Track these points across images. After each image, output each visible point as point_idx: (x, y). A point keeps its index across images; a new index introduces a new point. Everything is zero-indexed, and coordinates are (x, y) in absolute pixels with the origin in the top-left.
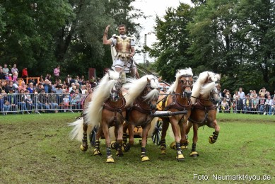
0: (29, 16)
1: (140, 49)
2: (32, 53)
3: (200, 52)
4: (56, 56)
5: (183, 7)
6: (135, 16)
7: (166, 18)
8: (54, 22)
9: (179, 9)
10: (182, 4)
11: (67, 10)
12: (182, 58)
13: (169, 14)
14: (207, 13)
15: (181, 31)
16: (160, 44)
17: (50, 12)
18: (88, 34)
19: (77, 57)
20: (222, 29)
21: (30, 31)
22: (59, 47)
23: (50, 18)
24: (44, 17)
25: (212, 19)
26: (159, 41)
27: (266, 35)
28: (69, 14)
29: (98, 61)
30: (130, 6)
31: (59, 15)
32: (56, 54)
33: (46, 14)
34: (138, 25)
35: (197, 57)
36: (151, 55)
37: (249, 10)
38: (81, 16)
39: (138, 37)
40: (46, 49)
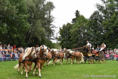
0: (16, 28)
1: (54, 38)
2: (17, 40)
3: (74, 39)
4: (25, 41)
5: (68, 24)
6: (52, 27)
7: (63, 28)
8: (24, 30)
9: (67, 25)
10: (68, 23)
11: (29, 26)
12: (68, 41)
13: (64, 26)
14: (76, 26)
15: (68, 32)
16: (61, 37)
17: (23, 26)
18: (36, 33)
19: (33, 41)
20: (82, 31)
21: (16, 33)
22: (26, 38)
23: (23, 28)
24: (20, 28)
25: (78, 28)
26: (61, 36)
27: (96, 33)
28: (29, 27)
29: (40, 43)
30: (51, 24)
31: (26, 28)
32: (25, 40)
33: (21, 27)
34: (54, 30)
35: (74, 41)
36: (58, 41)
37: (90, 25)
38: (33, 27)
39: (53, 34)
40: (21, 39)
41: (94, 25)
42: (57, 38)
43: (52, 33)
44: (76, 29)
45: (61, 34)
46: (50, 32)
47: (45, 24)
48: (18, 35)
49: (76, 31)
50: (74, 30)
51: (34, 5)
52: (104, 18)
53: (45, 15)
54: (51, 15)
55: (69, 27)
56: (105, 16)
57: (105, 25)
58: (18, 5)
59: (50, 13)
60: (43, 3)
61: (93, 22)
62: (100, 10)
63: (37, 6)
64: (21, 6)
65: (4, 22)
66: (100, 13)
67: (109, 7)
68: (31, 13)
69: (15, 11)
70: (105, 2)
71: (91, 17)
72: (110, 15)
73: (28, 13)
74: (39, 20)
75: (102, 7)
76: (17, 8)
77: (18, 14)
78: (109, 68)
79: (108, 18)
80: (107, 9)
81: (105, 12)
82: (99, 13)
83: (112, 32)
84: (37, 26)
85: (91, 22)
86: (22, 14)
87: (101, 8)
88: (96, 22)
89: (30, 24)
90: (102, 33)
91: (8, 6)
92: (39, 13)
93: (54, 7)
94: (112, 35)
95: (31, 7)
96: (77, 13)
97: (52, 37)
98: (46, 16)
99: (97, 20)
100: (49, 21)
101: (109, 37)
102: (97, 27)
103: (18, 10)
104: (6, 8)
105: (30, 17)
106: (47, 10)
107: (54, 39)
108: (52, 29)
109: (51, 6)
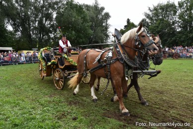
42: (112, 41)
46: (107, 36)
47: (103, 30)
48: (84, 40)
51: (94, 16)
52: (150, 24)
54: (108, 23)
56: (151, 23)
57: (151, 29)
58: (82, 16)
59: (107, 22)
60: (101, 13)
62: (147, 17)
64: (84, 17)
65: (72, 30)
66: (147, 20)
68: (92, 22)
69: (80, 21)
70: (151, 11)
72: (155, 21)
74: (99, 28)
77: (82, 23)
79: (154, 24)
80: (153, 16)
81: (151, 19)
84: (97, 32)
86: (85, 23)
87: (148, 16)
89: (92, 30)
91: (75, 17)
92: (99, 22)
93: (110, 17)
95: (92, 18)
96: (128, 20)
97: (109, 41)
98: (104, 24)
100: (106, 28)
103: (82, 20)
104: (73, 19)
105: (92, 26)
106: (104, 20)
108: (109, 34)
109: (107, 16)
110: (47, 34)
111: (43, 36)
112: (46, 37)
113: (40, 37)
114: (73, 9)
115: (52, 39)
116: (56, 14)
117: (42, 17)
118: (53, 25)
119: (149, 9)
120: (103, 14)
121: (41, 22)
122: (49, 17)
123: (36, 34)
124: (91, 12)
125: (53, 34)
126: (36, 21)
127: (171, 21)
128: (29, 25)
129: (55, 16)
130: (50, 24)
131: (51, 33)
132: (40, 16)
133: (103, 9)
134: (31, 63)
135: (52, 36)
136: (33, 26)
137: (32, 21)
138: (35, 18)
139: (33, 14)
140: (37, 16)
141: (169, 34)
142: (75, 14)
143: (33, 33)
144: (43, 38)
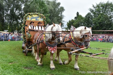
41: (87, 21)
42: (65, 28)
43: (63, 25)
44: (77, 23)
45: (68, 26)
47: (59, 20)
49: (77, 24)
50: (75, 23)
51: (53, 9)
52: (94, 17)
53: (59, 14)
54: (62, 14)
55: (73, 22)
57: (94, 21)
58: (44, 8)
59: (62, 13)
60: (58, 7)
61: (87, 19)
62: (92, 12)
63: (54, 9)
64: (45, 9)
66: (92, 14)
67: (97, 10)
68: (51, 13)
69: (42, 12)
70: (94, 8)
71: (86, 16)
72: (97, 15)
73: (49, 13)
74: (55, 18)
75: (93, 10)
76: (43, 10)
78: (95, 46)
79: (96, 17)
80: (95, 11)
81: (94, 13)
82: (90, 14)
83: (98, 25)
84: (54, 21)
85: (85, 19)
86: (46, 14)
88: (89, 19)
89: (50, 19)
90: (92, 26)
91: (38, 9)
92: (56, 13)
93: (64, 10)
94: (98, 27)
95: (51, 10)
96: (78, 13)
99: (89, 18)
100: (61, 18)
101: (96, 28)
102: (89, 22)
103: (44, 11)
105: (50, 16)
106: (60, 12)
107: (63, 29)
108: (63, 22)
109: (62, 9)
110: (16, 20)
111: (13, 21)
112: (15, 22)
113: (11, 22)
114: (37, 3)
115: (20, 24)
116: (24, 5)
117: (14, 7)
118: (21, 13)
119: (93, 6)
120: (59, 8)
121: (12, 11)
122: (18, 7)
123: (8, 19)
124: (51, 6)
125: (21, 20)
126: (8, 10)
127: (109, 16)
128: (3, 12)
129: (23, 7)
130: (19, 13)
131: (19, 19)
132: (12, 7)
133: (59, 4)
134: (2, 41)
135: (20, 21)
136: (6, 13)
137: (6, 10)
138: (8, 7)
139: (7, 5)
140: (9, 6)
141: (107, 25)
142: (38, 7)
143: (6, 18)
144: (13, 23)
